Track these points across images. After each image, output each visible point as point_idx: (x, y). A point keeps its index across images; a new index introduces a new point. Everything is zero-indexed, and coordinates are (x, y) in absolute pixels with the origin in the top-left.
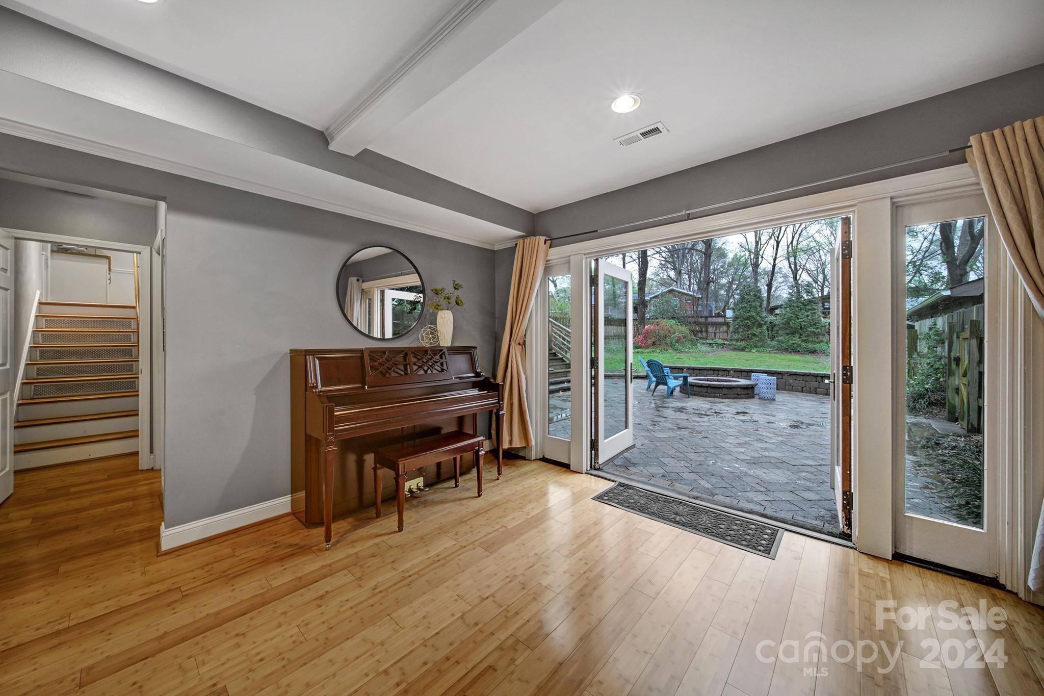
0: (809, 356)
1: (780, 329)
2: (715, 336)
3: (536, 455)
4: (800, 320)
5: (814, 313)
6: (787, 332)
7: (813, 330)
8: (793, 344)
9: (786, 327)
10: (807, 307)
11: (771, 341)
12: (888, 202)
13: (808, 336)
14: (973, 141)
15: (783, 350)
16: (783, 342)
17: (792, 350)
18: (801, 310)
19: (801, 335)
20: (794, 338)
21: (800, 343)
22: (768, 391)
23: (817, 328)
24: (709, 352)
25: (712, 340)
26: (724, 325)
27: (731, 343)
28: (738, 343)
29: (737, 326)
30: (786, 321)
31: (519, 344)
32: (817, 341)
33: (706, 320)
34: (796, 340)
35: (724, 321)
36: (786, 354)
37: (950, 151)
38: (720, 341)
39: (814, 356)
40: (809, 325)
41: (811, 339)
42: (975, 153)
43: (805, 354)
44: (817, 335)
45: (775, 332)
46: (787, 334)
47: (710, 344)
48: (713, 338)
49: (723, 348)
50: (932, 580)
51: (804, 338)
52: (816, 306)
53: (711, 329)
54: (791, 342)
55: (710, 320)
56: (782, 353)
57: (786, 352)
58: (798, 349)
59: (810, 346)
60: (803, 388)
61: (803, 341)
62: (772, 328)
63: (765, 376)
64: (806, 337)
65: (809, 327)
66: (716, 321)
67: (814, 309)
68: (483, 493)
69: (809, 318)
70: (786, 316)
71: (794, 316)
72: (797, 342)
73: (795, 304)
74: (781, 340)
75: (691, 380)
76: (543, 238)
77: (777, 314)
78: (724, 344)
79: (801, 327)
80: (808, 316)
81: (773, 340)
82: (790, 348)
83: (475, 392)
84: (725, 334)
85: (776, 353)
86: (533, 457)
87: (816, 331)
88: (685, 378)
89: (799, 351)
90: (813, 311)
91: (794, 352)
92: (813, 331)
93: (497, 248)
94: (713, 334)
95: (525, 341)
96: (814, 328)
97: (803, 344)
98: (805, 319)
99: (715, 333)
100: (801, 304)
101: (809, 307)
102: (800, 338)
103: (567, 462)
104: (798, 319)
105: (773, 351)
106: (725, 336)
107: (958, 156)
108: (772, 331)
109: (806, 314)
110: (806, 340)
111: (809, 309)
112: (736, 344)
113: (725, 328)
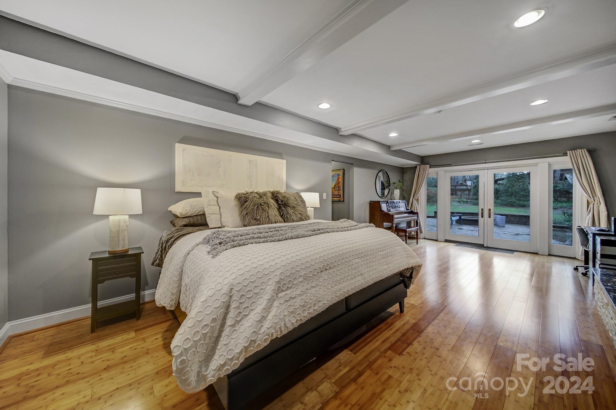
0: (521, 209)
1: (503, 193)
2: (461, 197)
3: (422, 237)
4: (515, 188)
5: (524, 184)
6: (507, 194)
7: (523, 193)
8: (510, 201)
9: (506, 192)
10: (520, 181)
11: (497, 200)
12: (548, 163)
13: (520, 197)
14: (568, 152)
15: (504, 205)
16: (504, 201)
17: (510, 205)
18: (516, 182)
19: (516, 196)
20: (511, 198)
21: (515, 201)
22: (501, 222)
23: (526, 193)
24: (459, 206)
25: (460, 199)
26: (467, 191)
27: (471, 201)
28: (476, 201)
29: (476, 191)
30: (506, 188)
31: (416, 200)
32: (526, 200)
33: (455, 188)
34: (513, 199)
35: (466, 188)
36: (506, 208)
37: (563, 153)
38: (465, 200)
39: (524, 209)
40: (521, 191)
41: (522, 199)
42: (568, 154)
43: (518, 207)
44: (526, 196)
45: (499, 195)
46: (507, 196)
47: (459, 201)
48: (460, 198)
49: (467, 204)
50: (557, 258)
51: (518, 198)
52: (525, 180)
53: (458, 193)
54: (510, 200)
55: (458, 187)
56: (504, 207)
57: (506, 206)
58: (514, 204)
59: (522, 203)
60: (518, 222)
61: (517, 200)
62: (497, 192)
63: (499, 216)
64: (519, 197)
65: (520, 192)
66: (462, 188)
67: (524, 182)
68: (418, 244)
69: (521, 187)
70: (506, 186)
71: (512, 186)
72: (513, 200)
73: (512, 179)
74: (503, 199)
75: (462, 217)
76: (428, 165)
77: (499, 184)
78: (467, 201)
79: (516, 192)
80: (520, 185)
81: (498, 199)
82: (509, 204)
83: (407, 215)
84: (468, 196)
85: (500, 207)
86: (422, 238)
87: (525, 194)
88: (460, 217)
89: (514, 206)
90: (523, 183)
91: (511, 206)
92: (523, 195)
93: (405, 167)
94: (460, 195)
95: (418, 199)
96: (524, 193)
97: (517, 202)
98: (518, 187)
99: (461, 195)
100: (516, 179)
101: (521, 181)
102: (515, 198)
103: (437, 239)
104: (514, 187)
105: (498, 205)
106: (468, 197)
107: (565, 154)
108: (497, 194)
109: (519, 184)
110: (519, 199)
111: (521, 182)
112: (475, 202)
113: (467, 192)
